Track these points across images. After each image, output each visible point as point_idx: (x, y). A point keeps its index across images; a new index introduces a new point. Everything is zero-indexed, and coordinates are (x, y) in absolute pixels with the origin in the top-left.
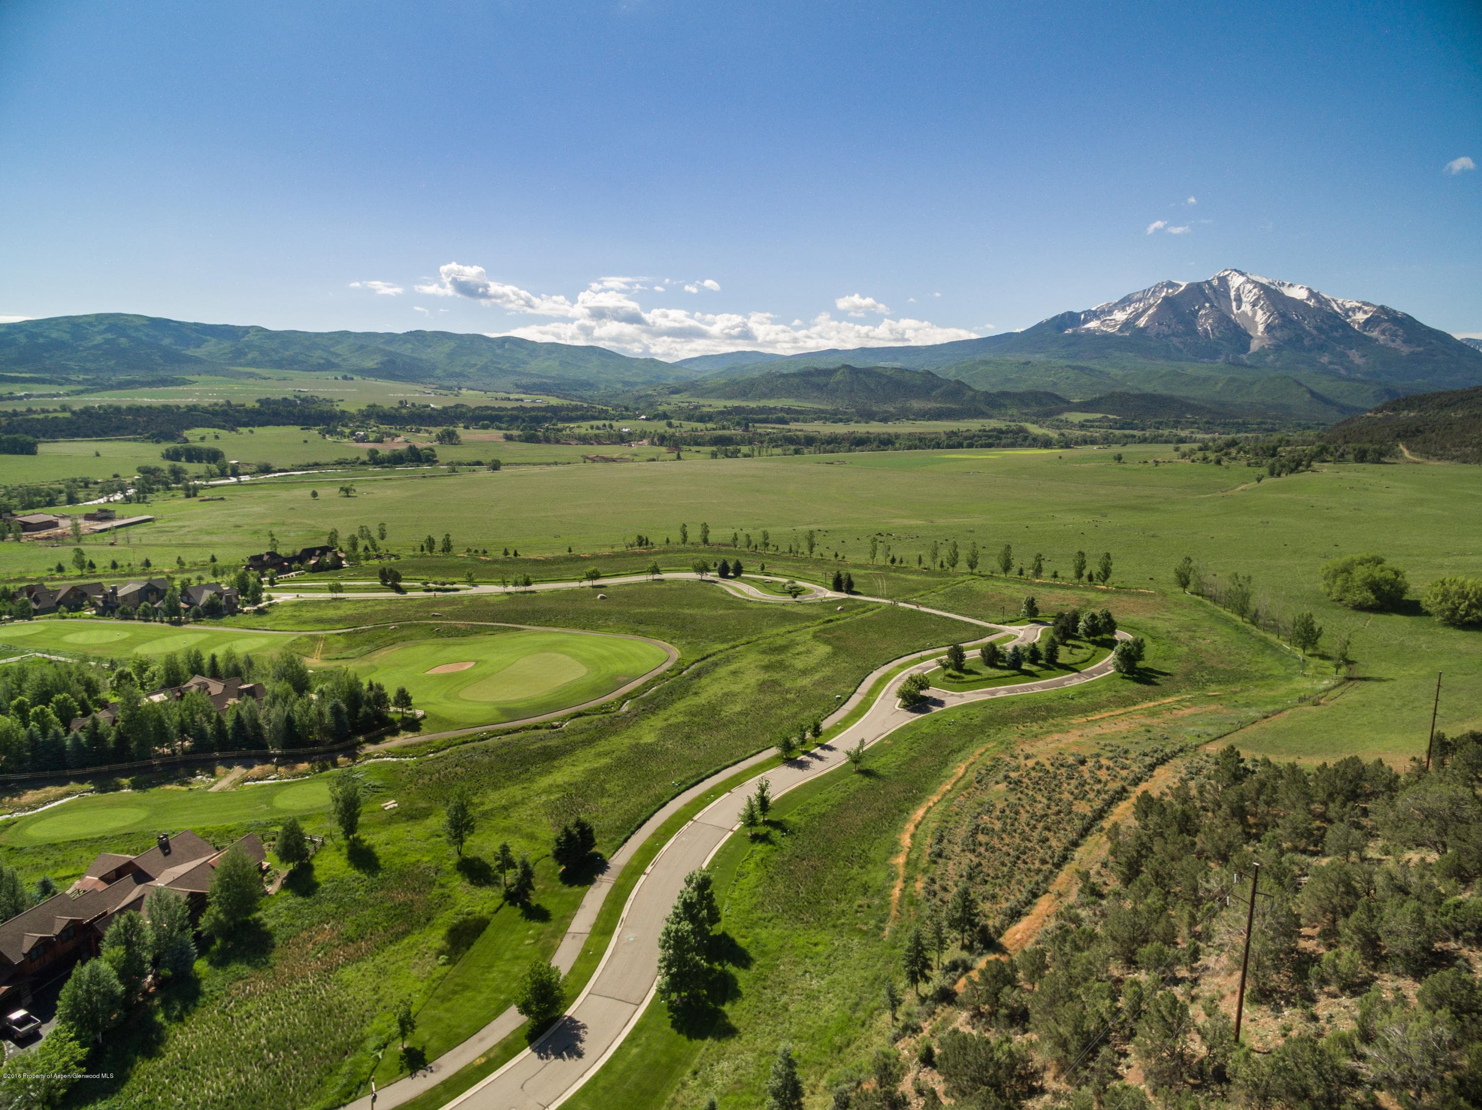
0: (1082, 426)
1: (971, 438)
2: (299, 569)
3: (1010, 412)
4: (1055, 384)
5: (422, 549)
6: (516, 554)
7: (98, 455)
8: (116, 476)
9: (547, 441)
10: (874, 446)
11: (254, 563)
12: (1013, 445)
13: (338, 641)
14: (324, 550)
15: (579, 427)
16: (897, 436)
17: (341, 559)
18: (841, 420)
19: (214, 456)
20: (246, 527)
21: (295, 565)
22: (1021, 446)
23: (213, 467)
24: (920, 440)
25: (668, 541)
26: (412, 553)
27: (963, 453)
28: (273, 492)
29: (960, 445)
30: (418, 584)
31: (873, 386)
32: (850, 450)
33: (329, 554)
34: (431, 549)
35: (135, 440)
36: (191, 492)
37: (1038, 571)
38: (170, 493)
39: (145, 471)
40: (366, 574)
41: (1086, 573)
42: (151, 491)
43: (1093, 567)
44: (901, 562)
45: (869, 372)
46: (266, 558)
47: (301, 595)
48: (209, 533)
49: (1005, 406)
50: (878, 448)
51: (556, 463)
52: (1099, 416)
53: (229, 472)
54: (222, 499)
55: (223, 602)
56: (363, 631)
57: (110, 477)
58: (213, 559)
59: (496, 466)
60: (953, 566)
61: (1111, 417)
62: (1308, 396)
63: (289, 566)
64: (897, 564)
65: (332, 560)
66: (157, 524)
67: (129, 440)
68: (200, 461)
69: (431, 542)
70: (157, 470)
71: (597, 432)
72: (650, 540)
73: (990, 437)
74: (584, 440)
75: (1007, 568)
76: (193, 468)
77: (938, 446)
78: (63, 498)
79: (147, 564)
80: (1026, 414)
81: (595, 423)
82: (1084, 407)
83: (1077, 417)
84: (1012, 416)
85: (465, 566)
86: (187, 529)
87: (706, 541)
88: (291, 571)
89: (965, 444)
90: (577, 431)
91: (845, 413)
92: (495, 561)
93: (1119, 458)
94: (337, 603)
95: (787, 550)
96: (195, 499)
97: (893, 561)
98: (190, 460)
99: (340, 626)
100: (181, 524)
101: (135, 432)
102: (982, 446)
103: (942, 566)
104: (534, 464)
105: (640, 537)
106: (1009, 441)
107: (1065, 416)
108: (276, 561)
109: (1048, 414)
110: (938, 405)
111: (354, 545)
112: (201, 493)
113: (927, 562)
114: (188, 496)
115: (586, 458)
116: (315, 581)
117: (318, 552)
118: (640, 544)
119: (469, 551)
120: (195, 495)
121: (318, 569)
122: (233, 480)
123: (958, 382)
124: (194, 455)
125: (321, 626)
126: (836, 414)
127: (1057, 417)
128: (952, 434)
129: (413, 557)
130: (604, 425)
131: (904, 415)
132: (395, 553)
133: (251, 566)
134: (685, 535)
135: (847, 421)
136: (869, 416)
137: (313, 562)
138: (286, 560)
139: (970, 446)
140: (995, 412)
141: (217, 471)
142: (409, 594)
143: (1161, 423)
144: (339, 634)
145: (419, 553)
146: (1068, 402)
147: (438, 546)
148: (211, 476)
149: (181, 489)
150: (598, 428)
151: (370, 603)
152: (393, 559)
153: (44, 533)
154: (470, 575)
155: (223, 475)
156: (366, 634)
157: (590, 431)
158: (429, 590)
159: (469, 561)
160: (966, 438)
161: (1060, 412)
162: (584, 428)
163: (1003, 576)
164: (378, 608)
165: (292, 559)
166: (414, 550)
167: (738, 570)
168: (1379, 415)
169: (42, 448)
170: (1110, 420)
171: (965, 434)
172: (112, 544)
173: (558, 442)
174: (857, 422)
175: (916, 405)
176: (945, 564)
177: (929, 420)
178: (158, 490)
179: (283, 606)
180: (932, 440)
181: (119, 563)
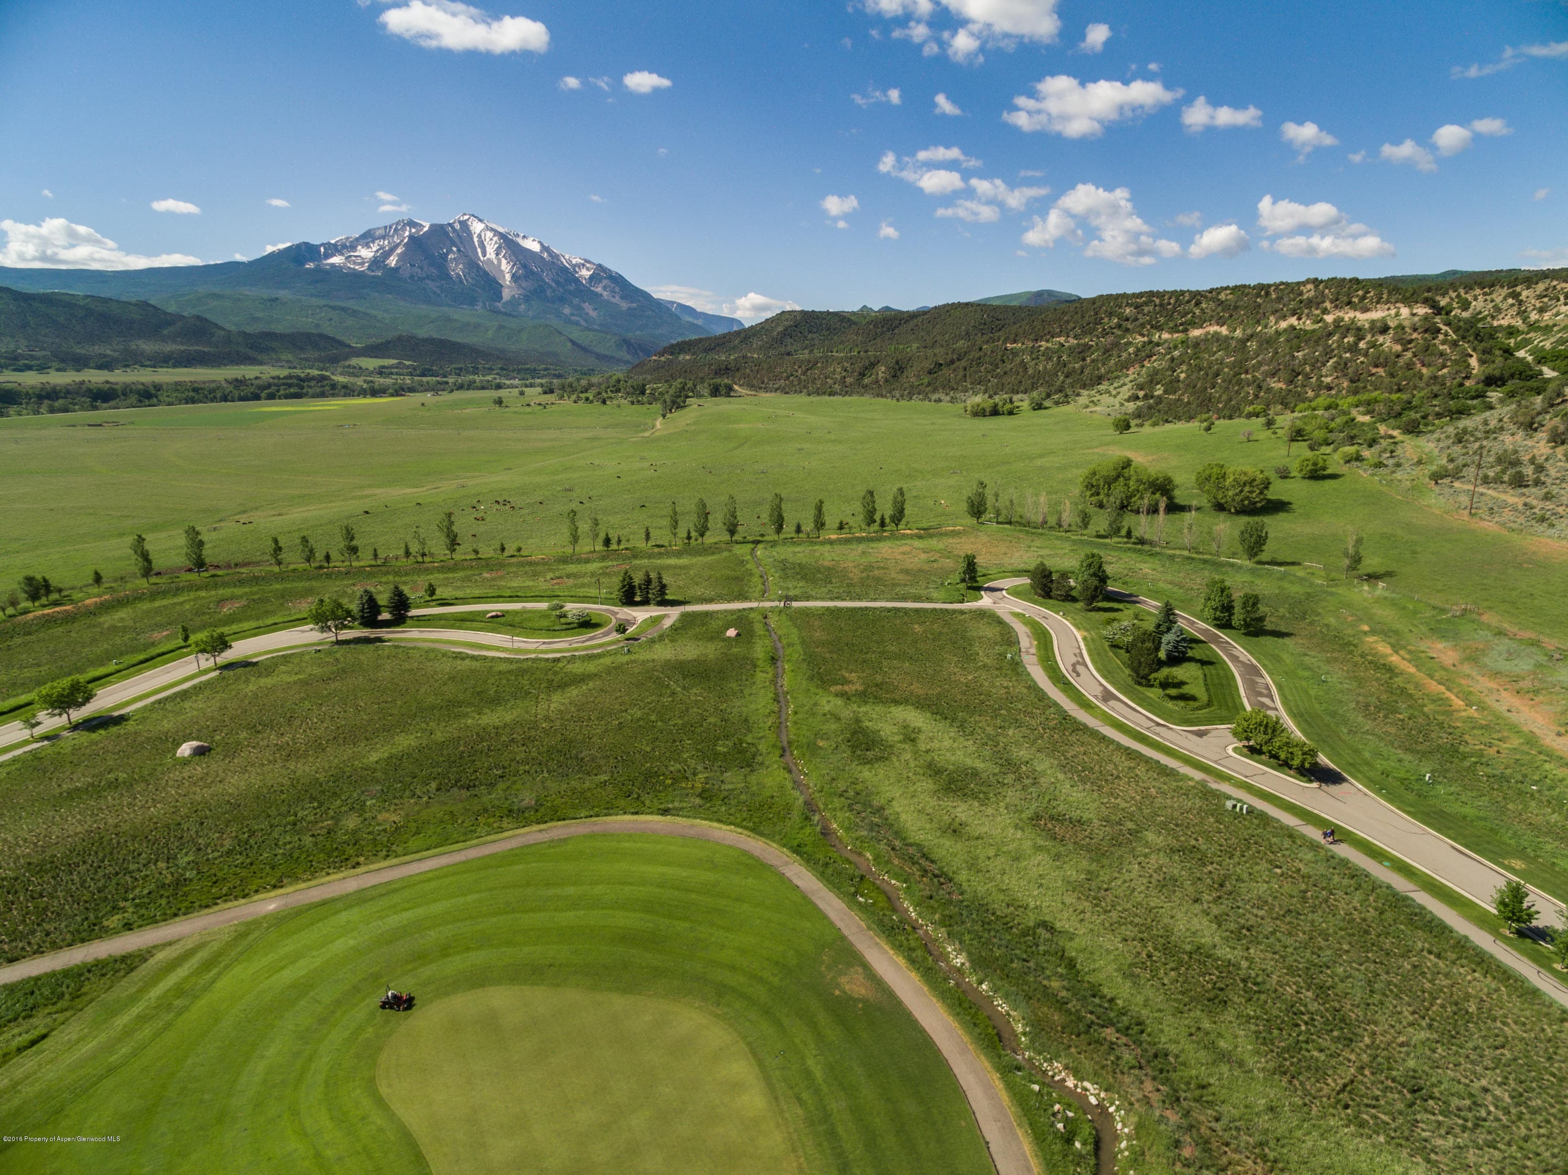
0: (381, 372)
1: (269, 386)
3: (284, 357)
4: (317, 326)
10: (133, 399)
12: (322, 395)
16: (158, 387)
18: (29, 368)
22: (333, 395)
24: (195, 390)
25: (98, 579)
27: (282, 405)
29: (257, 397)
31: (62, 320)
32: (95, 408)
37: (820, 525)
41: (877, 517)
43: (885, 508)
44: (619, 542)
45: (48, 300)
49: (273, 350)
50: (140, 404)
52: (395, 361)
60: (702, 535)
61: (407, 363)
62: (569, 344)
64: (614, 547)
72: (54, 583)
73: (290, 386)
75: (779, 529)
77: (225, 399)
80: (306, 360)
82: (373, 351)
83: (370, 363)
84: (287, 361)
87: (200, 564)
89: (263, 395)
91: (33, 357)
93: (499, 402)
95: (401, 552)
97: (607, 542)
102: (287, 397)
103: (689, 538)
105: (30, 580)
106: (318, 390)
107: (354, 361)
109: (334, 360)
110: (182, 348)
113: (661, 535)
118: (34, 597)
123: (198, 318)
126: (16, 358)
127: (347, 363)
128: (238, 383)
131: (131, 360)
134: (145, 557)
135: (42, 368)
136: (81, 363)
139: (271, 397)
140: (264, 357)
143: (461, 369)
146: (349, 346)
160: (263, 388)
161: (346, 359)
163: (776, 537)
167: (401, 605)
168: (663, 359)
170: (408, 367)
171: (257, 382)
174: (58, 370)
175: (148, 347)
176: (693, 534)
177: (174, 366)
180: (212, 391)
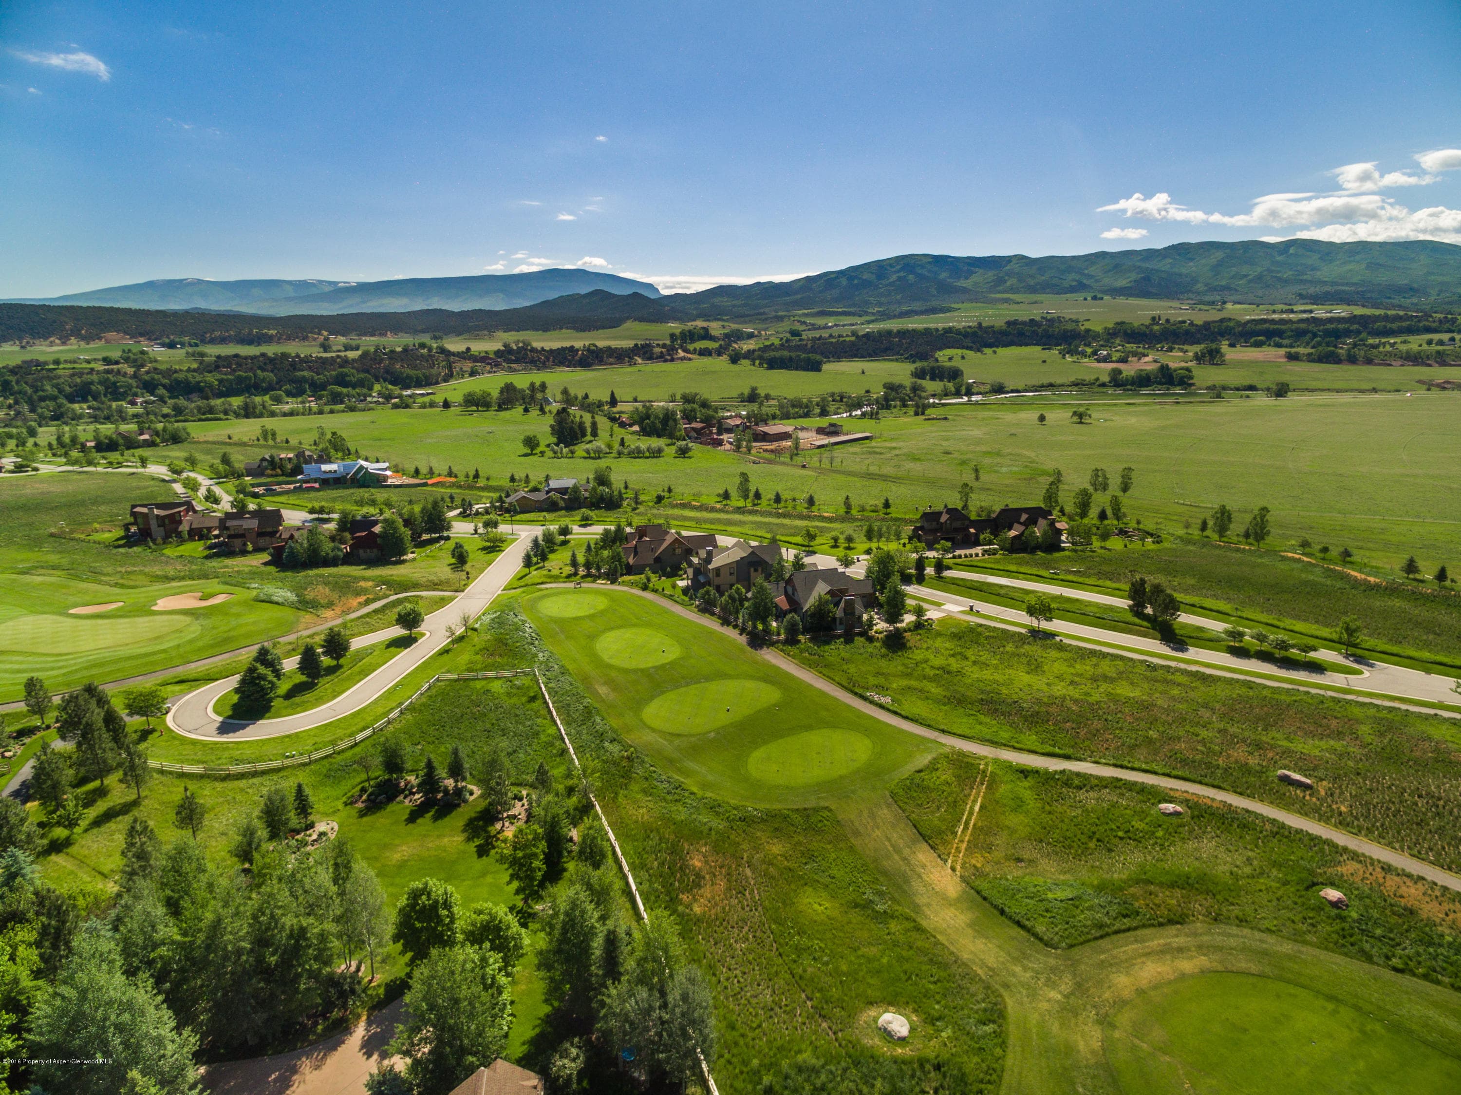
2: (990, 543)
5: (1204, 527)
6: (1442, 575)
7: (863, 373)
8: (868, 392)
9: (1352, 360)
11: (926, 525)
13: (1018, 804)
14: (1035, 515)
15: (1405, 342)
17: (1059, 532)
19: (955, 374)
20: (956, 455)
21: (986, 535)
23: (951, 386)
26: (1181, 532)
28: (999, 414)
30: (1217, 627)
33: (1042, 523)
34: (1222, 529)
35: (897, 360)
36: (920, 410)
38: (904, 410)
39: (891, 388)
40: (1101, 575)
42: (888, 407)
46: (944, 518)
47: (980, 606)
48: (916, 459)
51: (1375, 390)
53: (963, 391)
54: (946, 419)
55: (839, 613)
56: (1085, 782)
57: (862, 392)
58: (887, 505)
59: (1281, 391)
63: (977, 535)
65: (1045, 534)
66: (874, 443)
67: (892, 360)
68: (941, 380)
69: (1224, 518)
70: (901, 386)
71: (1440, 348)
74: (1415, 359)
76: (931, 386)
78: (817, 410)
79: (811, 501)
81: (1436, 337)
85: (1312, 591)
86: (897, 452)
88: (977, 543)
90: (1404, 348)
92: (1392, 590)
94: (1034, 649)
96: (923, 417)
98: (933, 379)
99: (1030, 739)
100: (894, 445)
101: (898, 354)
104: (1338, 391)
108: (957, 524)
111: (1084, 506)
112: (928, 411)
114: (916, 414)
115: (1430, 386)
116: (1008, 573)
117: (1024, 517)
119: (1305, 544)
120: (923, 414)
121: (1018, 546)
122: (966, 399)
124: (937, 374)
125: (990, 725)
129: (1188, 542)
130: (1452, 339)
132: (1150, 526)
133: (921, 528)
137: (1013, 533)
138: (973, 524)
141: (953, 389)
142: (1193, 653)
144: (1024, 773)
145: (1196, 533)
147: (1237, 528)
148: (946, 394)
149: (912, 406)
150: (1441, 343)
151: (1105, 667)
152: (1149, 540)
153: (773, 446)
154: (1350, 631)
155: (958, 394)
156: (1089, 798)
157: (1425, 347)
158: (1241, 652)
159: (1316, 577)
162: (1415, 343)
164: (1124, 690)
165: (983, 524)
166: (1187, 526)
169: (825, 367)
172: (804, 467)
173: (1369, 362)
178: (895, 407)
179: (939, 634)
181: (783, 497)
